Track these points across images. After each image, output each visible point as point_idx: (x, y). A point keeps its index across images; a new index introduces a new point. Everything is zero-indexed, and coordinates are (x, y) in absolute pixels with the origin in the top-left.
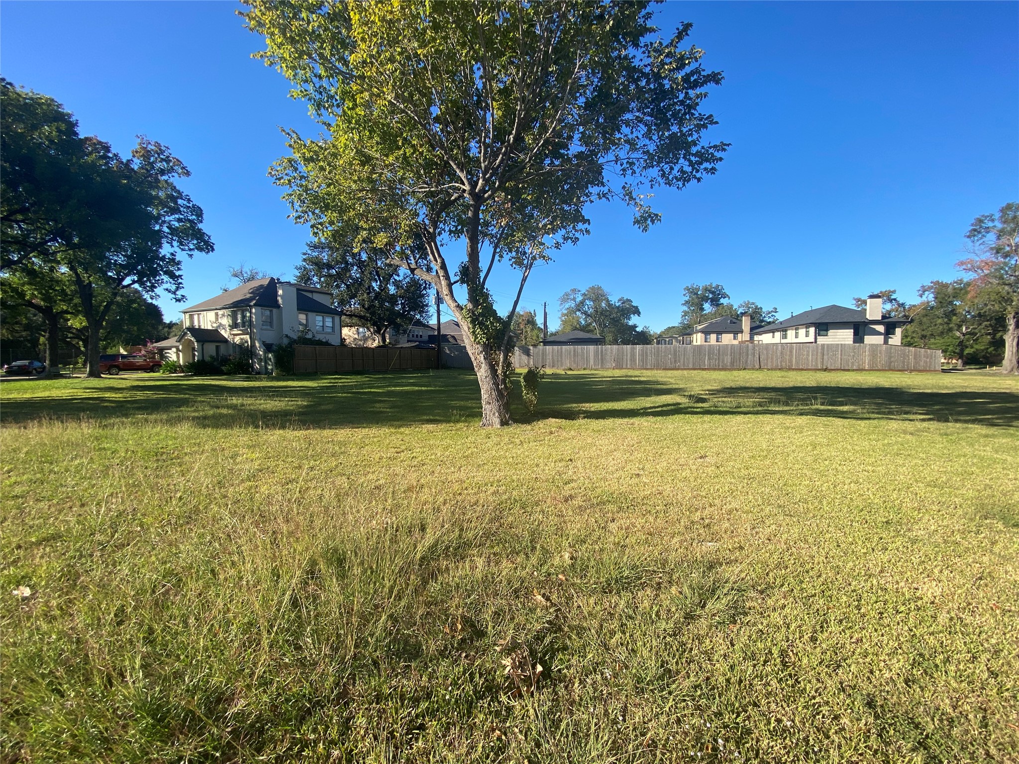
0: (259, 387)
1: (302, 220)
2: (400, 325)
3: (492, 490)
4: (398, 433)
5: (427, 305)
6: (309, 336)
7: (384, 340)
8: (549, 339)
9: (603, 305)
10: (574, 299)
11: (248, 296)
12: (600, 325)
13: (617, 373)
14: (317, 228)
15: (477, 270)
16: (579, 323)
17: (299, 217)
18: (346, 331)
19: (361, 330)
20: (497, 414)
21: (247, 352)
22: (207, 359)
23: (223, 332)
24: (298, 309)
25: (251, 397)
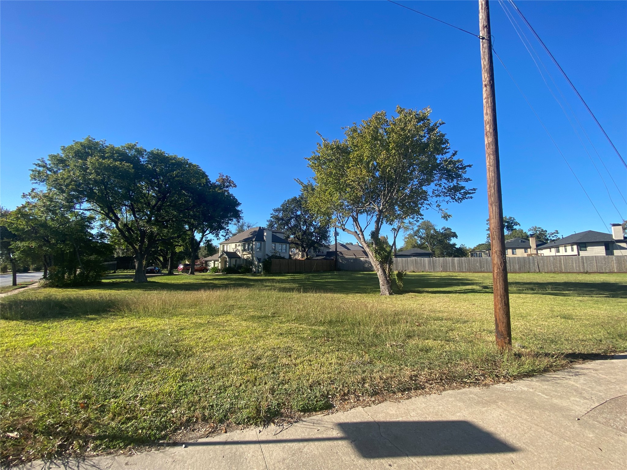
2: (317, 248)
5: (329, 236)
6: (276, 254)
7: (307, 255)
8: (398, 253)
9: (432, 232)
10: (413, 229)
11: (252, 236)
12: (431, 244)
13: (444, 274)
16: (416, 243)
22: (231, 266)
23: (238, 253)
24: (272, 242)
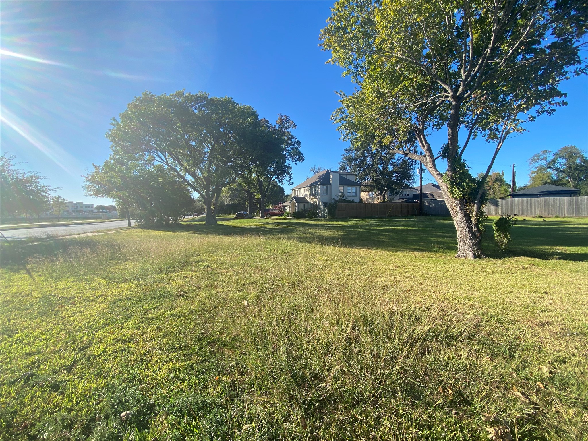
0: (321, 224)
1: (346, 139)
2: (395, 189)
3: (470, 303)
4: (395, 255)
5: (413, 175)
6: (344, 198)
7: (384, 198)
8: (517, 192)
9: (578, 161)
11: (317, 180)
12: (574, 179)
14: (354, 142)
15: (456, 148)
16: (550, 178)
17: (345, 138)
18: (363, 195)
19: (371, 193)
20: (470, 249)
21: (316, 207)
22: (301, 210)
23: (307, 198)
24: (339, 185)
25: (318, 229)
